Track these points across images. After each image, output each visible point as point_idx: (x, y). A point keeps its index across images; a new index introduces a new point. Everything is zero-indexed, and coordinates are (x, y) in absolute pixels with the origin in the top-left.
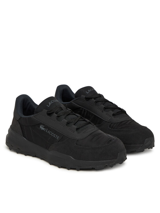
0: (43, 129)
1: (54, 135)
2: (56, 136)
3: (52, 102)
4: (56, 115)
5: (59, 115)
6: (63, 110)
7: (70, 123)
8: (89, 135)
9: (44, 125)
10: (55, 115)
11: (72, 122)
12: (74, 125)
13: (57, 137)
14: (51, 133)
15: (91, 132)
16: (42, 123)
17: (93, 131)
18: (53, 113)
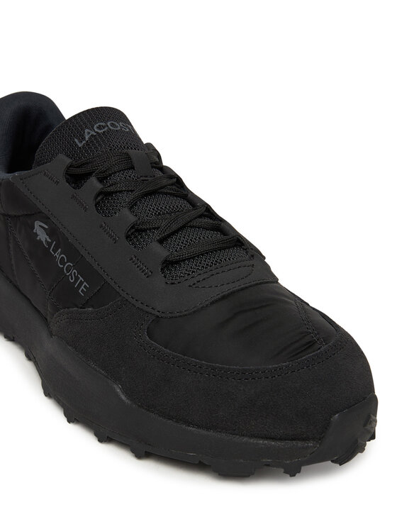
0: (43, 236)
1: (73, 274)
2: (77, 279)
3: (99, 128)
4: (99, 186)
5: (112, 189)
6: (133, 168)
7: (145, 230)
8: (212, 303)
9: (45, 219)
10: (94, 184)
11: (158, 228)
12: (161, 241)
13: (81, 283)
14: (62, 261)
15: (226, 289)
16: (40, 212)
17: (237, 286)
18: (90, 174)
